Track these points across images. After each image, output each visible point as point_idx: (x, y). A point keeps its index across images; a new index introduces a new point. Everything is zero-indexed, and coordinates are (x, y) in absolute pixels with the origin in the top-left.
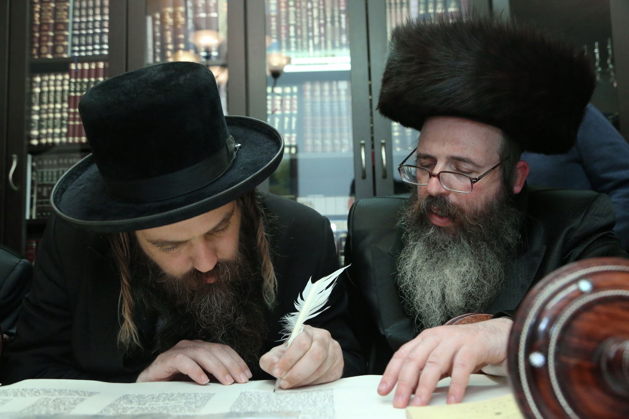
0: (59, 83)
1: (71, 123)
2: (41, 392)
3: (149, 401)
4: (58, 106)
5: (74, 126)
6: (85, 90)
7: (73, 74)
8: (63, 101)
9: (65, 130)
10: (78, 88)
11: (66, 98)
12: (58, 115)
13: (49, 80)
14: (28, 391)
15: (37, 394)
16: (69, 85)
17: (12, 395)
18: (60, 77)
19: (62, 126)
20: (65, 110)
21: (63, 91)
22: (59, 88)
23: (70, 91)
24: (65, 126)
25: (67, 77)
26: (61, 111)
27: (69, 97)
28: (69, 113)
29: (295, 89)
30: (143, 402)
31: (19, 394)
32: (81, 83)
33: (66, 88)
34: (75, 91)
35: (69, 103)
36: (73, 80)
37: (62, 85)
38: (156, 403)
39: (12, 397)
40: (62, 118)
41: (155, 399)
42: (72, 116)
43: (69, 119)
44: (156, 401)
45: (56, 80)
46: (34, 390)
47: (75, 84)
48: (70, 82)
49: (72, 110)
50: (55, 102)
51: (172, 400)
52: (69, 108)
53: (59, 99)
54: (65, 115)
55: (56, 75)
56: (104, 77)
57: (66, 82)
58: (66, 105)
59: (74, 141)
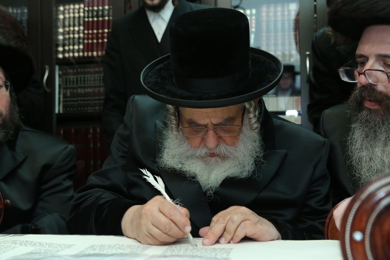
0: (76, 11)
1: (86, 41)
2: (37, 244)
3: (107, 249)
4: (76, 28)
5: (88, 44)
6: (95, 16)
7: (86, 4)
8: (79, 25)
9: (81, 47)
10: (90, 15)
11: (82, 22)
12: (76, 36)
13: (69, 9)
14: (30, 243)
15: (35, 246)
16: (84, 12)
17: (19, 244)
18: (77, 6)
19: (79, 44)
20: (81, 31)
21: (79, 17)
22: (77, 15)
23: (84, 17)
24: (81, 43)
25: (82, 6)
26: (79, 32)
27: (84, 22)
28: (84, 34)
29: (254, 11)
30: (102, 250)
31: (23, 245)
32: (93, 11)
33: (82, 14)
34: (88, 17)
35: (84, 26)
36: (86, 9)
37: (79, 12)
38: (111, 251)
39: (18, 245)
40: (79, 38)
41: (111, 248)
42: (86, 36)
43: (84, 39)
44: (111, 249)
45: (74, 9)
46: (33, 243)
47: (88, 11)
48: (84, 10)
49: (86, 32)
50: (74, 26)
51: (122, 249)
52: (84, 30)
53: (77, 23)
54: (82, 35)
55: (74, 4)
56: (109, 6)
57: (82, 10)
58: (82, 28)
59: (88, 55)
